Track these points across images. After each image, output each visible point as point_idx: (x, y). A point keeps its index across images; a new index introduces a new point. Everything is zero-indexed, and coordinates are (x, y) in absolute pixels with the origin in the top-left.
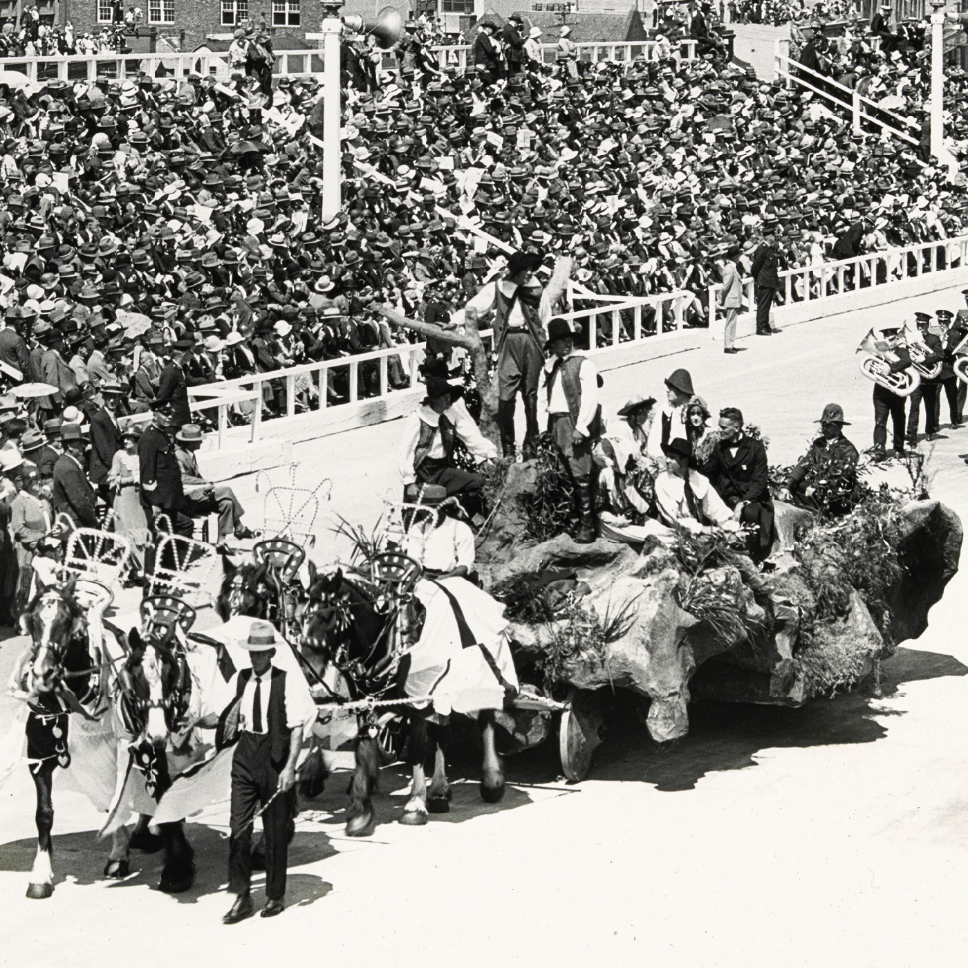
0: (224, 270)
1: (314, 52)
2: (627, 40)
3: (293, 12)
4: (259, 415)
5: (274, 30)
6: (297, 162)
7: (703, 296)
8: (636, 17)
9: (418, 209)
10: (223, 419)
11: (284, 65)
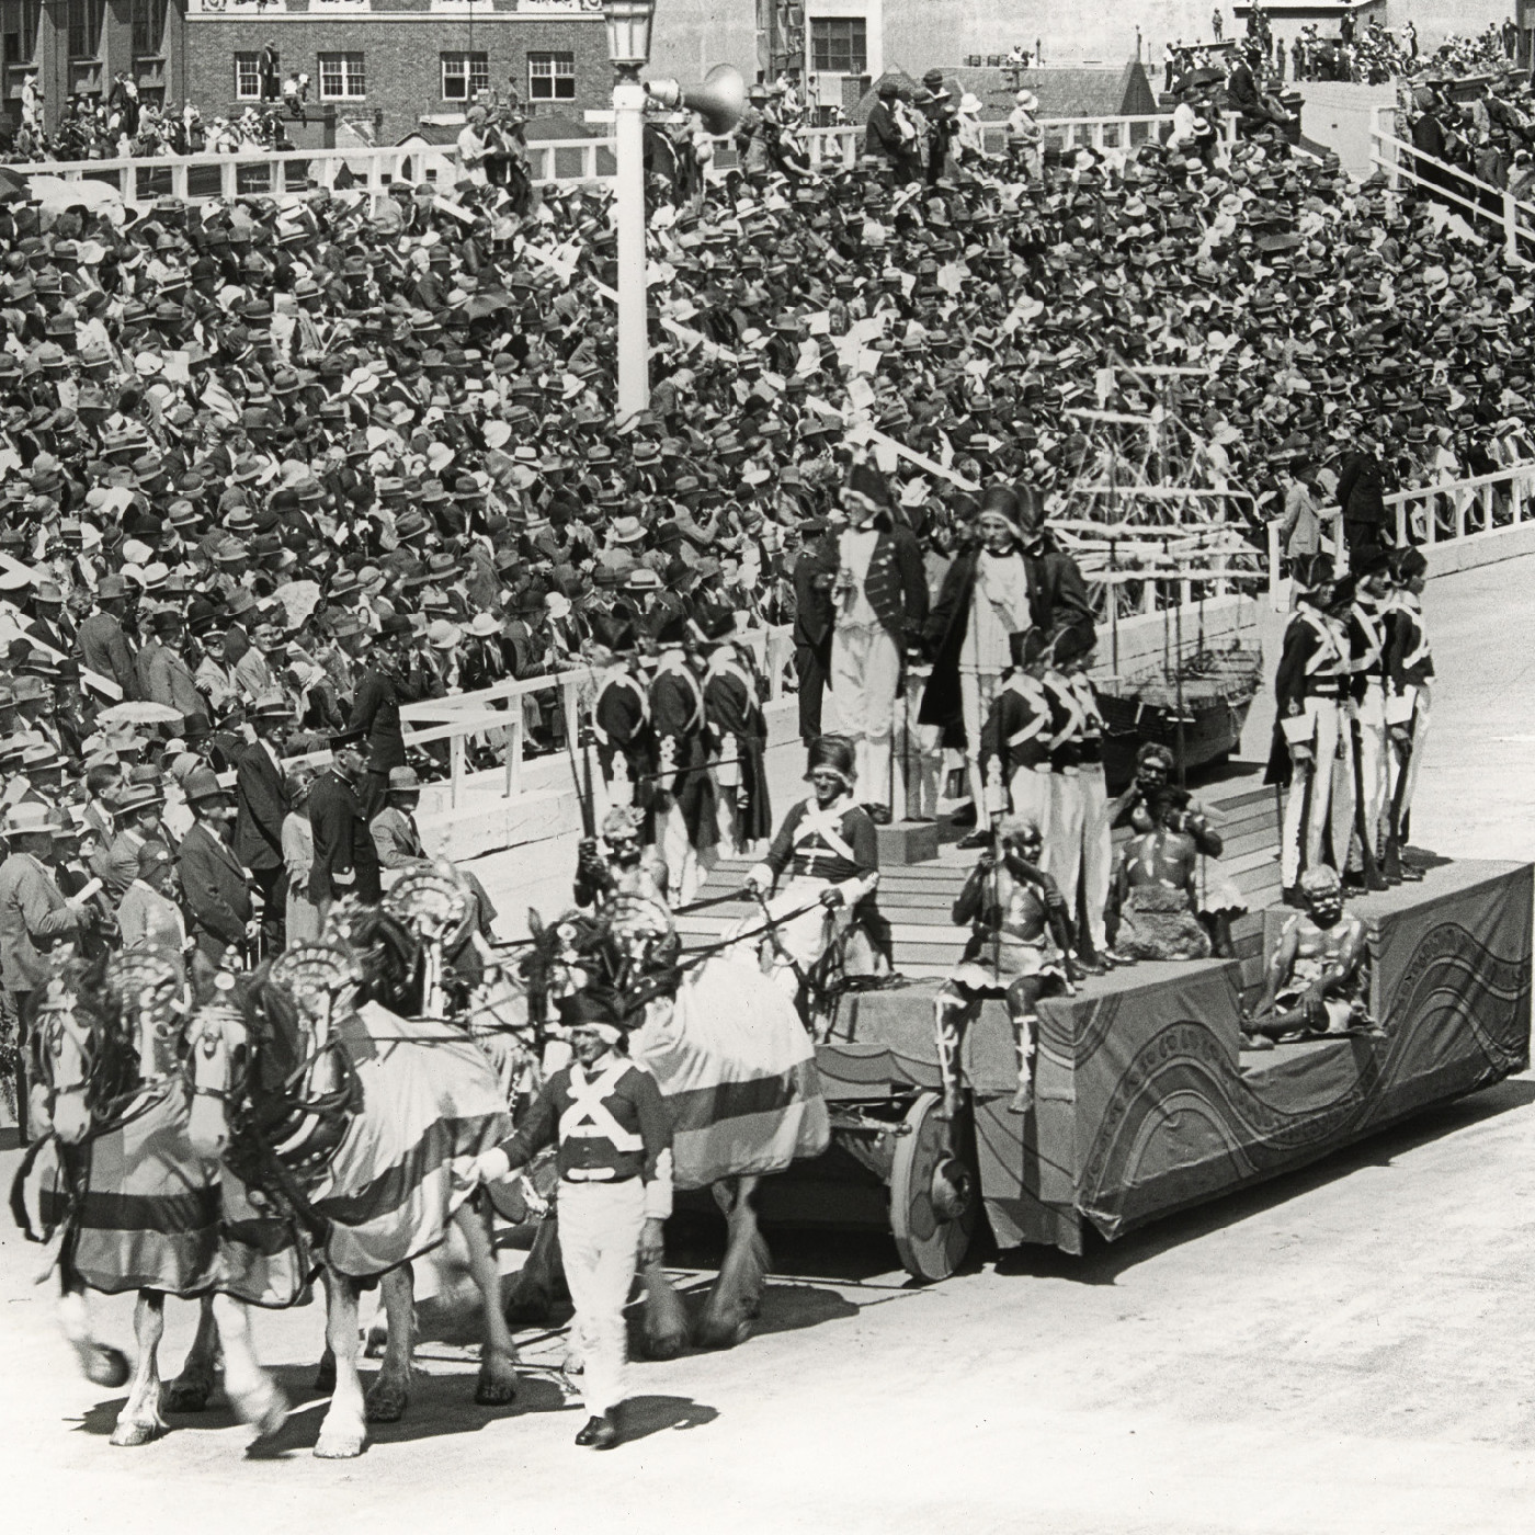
0: (456, 509)
1: (600, 141)
2: (1124, 112)
3: (562, 75)
4: (518, 750)
5: (532, 106)
6: (574, 327)
7: (1257, 536)
8: (1138, 73)
9: (778, 402)
10: (459, 759)
11: (549, 163)
